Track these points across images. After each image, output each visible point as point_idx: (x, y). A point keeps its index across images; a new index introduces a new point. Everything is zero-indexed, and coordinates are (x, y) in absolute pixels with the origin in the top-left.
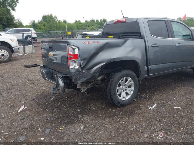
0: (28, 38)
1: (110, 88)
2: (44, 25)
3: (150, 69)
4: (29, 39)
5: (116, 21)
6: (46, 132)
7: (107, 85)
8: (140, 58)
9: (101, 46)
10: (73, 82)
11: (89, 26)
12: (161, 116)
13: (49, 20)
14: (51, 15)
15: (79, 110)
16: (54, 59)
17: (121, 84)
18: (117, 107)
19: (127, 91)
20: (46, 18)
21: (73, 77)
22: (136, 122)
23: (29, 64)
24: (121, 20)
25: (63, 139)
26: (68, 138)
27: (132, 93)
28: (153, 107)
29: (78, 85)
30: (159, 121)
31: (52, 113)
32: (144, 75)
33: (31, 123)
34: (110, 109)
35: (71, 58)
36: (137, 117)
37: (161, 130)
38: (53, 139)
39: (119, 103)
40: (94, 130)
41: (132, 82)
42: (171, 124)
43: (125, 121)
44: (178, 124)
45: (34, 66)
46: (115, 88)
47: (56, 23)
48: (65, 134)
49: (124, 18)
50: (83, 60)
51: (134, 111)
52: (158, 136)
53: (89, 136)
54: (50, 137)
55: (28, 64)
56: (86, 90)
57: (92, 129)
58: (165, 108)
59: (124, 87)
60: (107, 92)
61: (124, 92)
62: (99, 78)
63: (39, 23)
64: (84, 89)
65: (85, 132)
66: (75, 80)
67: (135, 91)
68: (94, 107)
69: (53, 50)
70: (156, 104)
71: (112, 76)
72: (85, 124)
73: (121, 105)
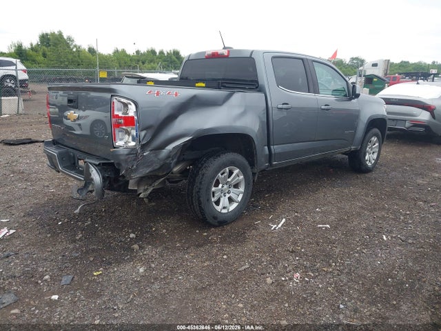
0: (8, 81)
1: (200, 189)
2: (44, 55)
3: (273, 152)
4: (9, 83)
5: (210, 53)
6: (63, 282)
7: (192, 183)
8: (256, 131)
9: (183, 101)
10: (123, 176)
11: (143, 63)
12: (295, 243)
13: (55, 45)
14: (60, 34)
15: (132, 235)
16: (76, 127)
17: (220, 181)
18: (210, 226)
19: (231, 195)
20: (49, 39)
21: (123, 165)
22: (250, 255)
23: (12, 137)
24: (220, 52)
25: (101, 295)
26: (112, 293)
27: (240, 199)
28: (280, 226)
29: (131, 182)
30: (293, 252)
31: (75, 241)
32: (263, 163)
33: (27, 266)
34: (197, 231)
35: (118, 125)
36: (250, 246)
37: (296, 269)
38: (80, 297)
39: (215, 218)
40: (166, 275)
41: (242, 177)
42: (313, 256)
43: (227, 253)
44: (325, 255)
45: (24, 141)
46: (209, 189)
47: (72, 53)
48: (106, 284)
49: (225, 48)
50: (146, 128)
51: (244, 233)
52: (291, 279)
53: (156, 286)
54: (72, 292)
55: (9, 138)
56: (151, 193)
57: (163, 271)
58: (302, 227)
59: (225, 187)
60: (192, 198)
61: (225, 196)
62: (175, 169)
63: (32, 49)
64: (145, 190)
65: (148, 279)
66: (127, 170)
67: (245, 194)
68: (164, 229)
69: (76, 107)
70: (284, 220)
71: (202, 165)
72: (147, 262)
73: (218, 222)
